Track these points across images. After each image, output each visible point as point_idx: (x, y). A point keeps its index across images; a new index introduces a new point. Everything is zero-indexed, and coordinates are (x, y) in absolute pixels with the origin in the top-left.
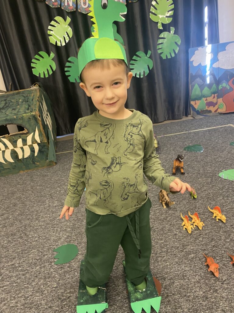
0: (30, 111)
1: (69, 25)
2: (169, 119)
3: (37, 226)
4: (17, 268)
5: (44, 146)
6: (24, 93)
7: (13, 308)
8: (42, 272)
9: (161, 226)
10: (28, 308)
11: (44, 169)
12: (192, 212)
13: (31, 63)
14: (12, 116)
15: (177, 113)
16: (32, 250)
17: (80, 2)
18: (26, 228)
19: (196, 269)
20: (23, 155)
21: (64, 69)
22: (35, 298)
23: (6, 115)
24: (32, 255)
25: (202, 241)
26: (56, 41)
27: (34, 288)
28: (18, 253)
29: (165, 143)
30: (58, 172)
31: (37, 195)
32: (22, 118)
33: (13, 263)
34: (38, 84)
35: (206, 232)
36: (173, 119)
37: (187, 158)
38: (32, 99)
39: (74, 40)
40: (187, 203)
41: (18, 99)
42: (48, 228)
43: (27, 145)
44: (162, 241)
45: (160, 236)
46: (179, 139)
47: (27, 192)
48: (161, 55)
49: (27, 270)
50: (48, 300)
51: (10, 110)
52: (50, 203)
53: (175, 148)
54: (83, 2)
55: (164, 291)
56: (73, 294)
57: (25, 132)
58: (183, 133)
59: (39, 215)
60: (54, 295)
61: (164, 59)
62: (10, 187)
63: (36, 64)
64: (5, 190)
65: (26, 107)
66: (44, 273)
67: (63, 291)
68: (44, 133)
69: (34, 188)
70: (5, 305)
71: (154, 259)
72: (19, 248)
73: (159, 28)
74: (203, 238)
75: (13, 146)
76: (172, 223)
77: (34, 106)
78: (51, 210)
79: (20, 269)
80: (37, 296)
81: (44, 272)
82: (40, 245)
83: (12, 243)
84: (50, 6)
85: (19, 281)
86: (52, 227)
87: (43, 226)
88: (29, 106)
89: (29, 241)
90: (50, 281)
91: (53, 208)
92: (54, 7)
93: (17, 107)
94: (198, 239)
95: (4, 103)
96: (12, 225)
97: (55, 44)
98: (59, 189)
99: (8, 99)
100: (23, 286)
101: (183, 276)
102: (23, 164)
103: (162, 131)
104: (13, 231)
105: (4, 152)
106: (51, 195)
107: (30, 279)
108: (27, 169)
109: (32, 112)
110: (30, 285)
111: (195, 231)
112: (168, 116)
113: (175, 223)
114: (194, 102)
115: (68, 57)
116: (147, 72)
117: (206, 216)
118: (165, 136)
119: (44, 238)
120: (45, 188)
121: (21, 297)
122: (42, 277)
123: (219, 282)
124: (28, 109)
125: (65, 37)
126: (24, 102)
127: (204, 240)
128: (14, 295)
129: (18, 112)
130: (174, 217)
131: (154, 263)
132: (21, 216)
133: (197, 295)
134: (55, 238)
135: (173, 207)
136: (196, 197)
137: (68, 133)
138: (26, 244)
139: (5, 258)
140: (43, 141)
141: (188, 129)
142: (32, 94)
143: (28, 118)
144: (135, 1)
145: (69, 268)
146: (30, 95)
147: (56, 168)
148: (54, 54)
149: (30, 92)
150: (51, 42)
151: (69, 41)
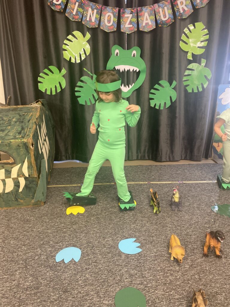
0: (21, 136)
1: (88, 41)
2: (186, 159)
5: (33, 181)
6: (22, 110)
11: (29, 209)
13: (39, 78)
15: (196, 154)
17: (104, 19)
20: (4, 189)
21: (75, 88)
26: (71, 57)
30: (44, 218)
32: (9, 145)
34: (42, 102)
36: (191, 159)
38: (28, 120)
39: (90, 59)
41: (12, 118)
43: (10, 177)
46: (202, 191)
48: (187, 88)
53: (200, 204)
54: (108, 20)
57: (11, 162)
58: (205, 183)
61: (190, 93)
63: (44, 78)
65: (17, 130)
68: (35, 166)
73: (188, 58)
77: (28, 130)
84: (70, 18)
88: (23, 129)
91: (23, 292)
92: (74, 20)
93: (7, 128)
97: (69, 60)
102: (2, 200)
103: (179, 174)
108: (6, 206)
109: (23, 137)
112: (185, 155)
114: (217, 144)
115: (81, 75)
116: (169, 104)
118: (184, 182)
124: (20, 133)
125: (81, 54)
126: (18, 123)
129: (6, 135)
137: (68, 159)
140: (32, 175)
141: (211, 178)
142: (30, 112)
143: (17, 145)
144: (166, 26)
146: (27, 114)
147: (43, 209)
148: (66, 71)
149: (29, 110)
150: (64, 57)
151: (85, 59)
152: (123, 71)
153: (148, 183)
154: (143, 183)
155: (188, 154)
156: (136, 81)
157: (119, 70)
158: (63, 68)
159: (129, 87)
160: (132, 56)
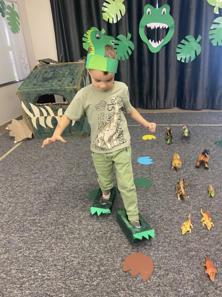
0: (72, 84)
1: (124, 3)
2: (207, 108)
3: (61, 190)
4: (37, 224)
6: (71, 66)
7: (26, 258)
8: (56, 232)
9: (170, 216)
10: (38, 261)
11: (78, 139)
12: (204, 210)
13: (83, 38)
14: (56, 87)
15: (217, 103)
16: (51, 211)
18: (51, 190)
19: (194, 267)
22: (45, 254)
23: (51, 85)
24: (50, 215)
25: (207, 242)
26: (109, 18)
27: (46, 245)
28: (40, 211)
29: (197, 133)
31: (67, 161)
32: (65, 90)
33: (35, 219)
34: (86, 59)
35: (214, 234)
36: (212, 108)
37: (215, 153)
38: (76, 73)
39: (125, 19)
40: (203, 199)
41: (65, 71)
42: (69, 194)
44: (167, 232)
45: (167, 226)
46: (212, 131)
47: (60, 157)
48: (212, 42)
49: (44, 227)
50: (55, 258)
51: (56, 80)
52: (76, 172)
53: (206, 140)
55: (157, 279)
56: (76, 259)
57: (66, 103)
59: (65, 180)
60: (61, 255)
61: (215, 46)
62: (46, 149)
63: (87, 38)
64: (42, 152)
65: (70, 80)
66: (57, 234)
67: (69, 254)
69: (66, 155)
70: (20, 253)
71: (155, 246)
72: (42, 206)
73: (215, 12)
74: (209, 239)
75: (54, 114)
76: (182, 216)
77: (77, 80)
78: (75, 178)
79: (39, 225)
80: (47, 253)
81: (57, 232)
82: (59, 208)
83: (38, 200)
85: (36, 235)
86: (72, 194)
87: (66, 191)
88: (73, 79)
89: (51, 202)
90: (60, 242)
91: (77, 177)
93: (62, 79)
94: (204, 239)
95: (53, 73)
96: (41, 184)
97: (107, 21)
98: (87, 160)
99: (57, 70)
100: (38, 240)
101: (179, 271)
103: (197, 119)
104: (40, 190)
105: (46, 118)
106: (79, 163)
107: (45, 236)
109: (74, 85)
110: (43, 241)
111: (202, 229)
112: (207, 105)
113: (185, 217)
116: (193, 57)
117: (218, 217)
118: (199, 125)
119: (64, 202)
120: (75, 156)
121: (35, 250)
122: (55, 237)
123: (213, 286)
124: (71, 82)
125: (118, 14)
126: (69, 75)
127: (210, 240)
128: (29, 247)
129: (62, 84)
130: (185, 210)
131: (154, 250)
132: (50, 178)
133: (187, 292)
134: (73, 205)
135: (188, 201)
136: (213, 195)
138: (48, 204)
139: (29, 212)
142: (78, 68)
143: (70, 91)
145: (78, 235)
146: (76, 69)
148: (105, 31)
149: (77, 65)
150: (104, 18)
151: (121, 19)
152: (154, 28)
153: (169, 125)
154: (164, 125)
155: (210, 103)
156: (165, 36)
157: (150, 28)
158: (103, 28)
159: (158, 43)
160: (162, 13)
